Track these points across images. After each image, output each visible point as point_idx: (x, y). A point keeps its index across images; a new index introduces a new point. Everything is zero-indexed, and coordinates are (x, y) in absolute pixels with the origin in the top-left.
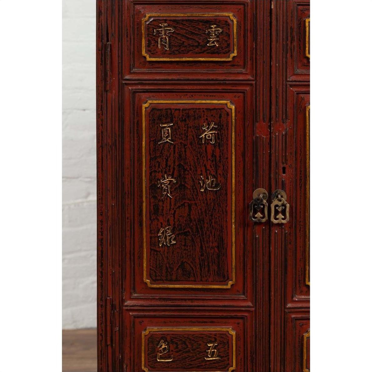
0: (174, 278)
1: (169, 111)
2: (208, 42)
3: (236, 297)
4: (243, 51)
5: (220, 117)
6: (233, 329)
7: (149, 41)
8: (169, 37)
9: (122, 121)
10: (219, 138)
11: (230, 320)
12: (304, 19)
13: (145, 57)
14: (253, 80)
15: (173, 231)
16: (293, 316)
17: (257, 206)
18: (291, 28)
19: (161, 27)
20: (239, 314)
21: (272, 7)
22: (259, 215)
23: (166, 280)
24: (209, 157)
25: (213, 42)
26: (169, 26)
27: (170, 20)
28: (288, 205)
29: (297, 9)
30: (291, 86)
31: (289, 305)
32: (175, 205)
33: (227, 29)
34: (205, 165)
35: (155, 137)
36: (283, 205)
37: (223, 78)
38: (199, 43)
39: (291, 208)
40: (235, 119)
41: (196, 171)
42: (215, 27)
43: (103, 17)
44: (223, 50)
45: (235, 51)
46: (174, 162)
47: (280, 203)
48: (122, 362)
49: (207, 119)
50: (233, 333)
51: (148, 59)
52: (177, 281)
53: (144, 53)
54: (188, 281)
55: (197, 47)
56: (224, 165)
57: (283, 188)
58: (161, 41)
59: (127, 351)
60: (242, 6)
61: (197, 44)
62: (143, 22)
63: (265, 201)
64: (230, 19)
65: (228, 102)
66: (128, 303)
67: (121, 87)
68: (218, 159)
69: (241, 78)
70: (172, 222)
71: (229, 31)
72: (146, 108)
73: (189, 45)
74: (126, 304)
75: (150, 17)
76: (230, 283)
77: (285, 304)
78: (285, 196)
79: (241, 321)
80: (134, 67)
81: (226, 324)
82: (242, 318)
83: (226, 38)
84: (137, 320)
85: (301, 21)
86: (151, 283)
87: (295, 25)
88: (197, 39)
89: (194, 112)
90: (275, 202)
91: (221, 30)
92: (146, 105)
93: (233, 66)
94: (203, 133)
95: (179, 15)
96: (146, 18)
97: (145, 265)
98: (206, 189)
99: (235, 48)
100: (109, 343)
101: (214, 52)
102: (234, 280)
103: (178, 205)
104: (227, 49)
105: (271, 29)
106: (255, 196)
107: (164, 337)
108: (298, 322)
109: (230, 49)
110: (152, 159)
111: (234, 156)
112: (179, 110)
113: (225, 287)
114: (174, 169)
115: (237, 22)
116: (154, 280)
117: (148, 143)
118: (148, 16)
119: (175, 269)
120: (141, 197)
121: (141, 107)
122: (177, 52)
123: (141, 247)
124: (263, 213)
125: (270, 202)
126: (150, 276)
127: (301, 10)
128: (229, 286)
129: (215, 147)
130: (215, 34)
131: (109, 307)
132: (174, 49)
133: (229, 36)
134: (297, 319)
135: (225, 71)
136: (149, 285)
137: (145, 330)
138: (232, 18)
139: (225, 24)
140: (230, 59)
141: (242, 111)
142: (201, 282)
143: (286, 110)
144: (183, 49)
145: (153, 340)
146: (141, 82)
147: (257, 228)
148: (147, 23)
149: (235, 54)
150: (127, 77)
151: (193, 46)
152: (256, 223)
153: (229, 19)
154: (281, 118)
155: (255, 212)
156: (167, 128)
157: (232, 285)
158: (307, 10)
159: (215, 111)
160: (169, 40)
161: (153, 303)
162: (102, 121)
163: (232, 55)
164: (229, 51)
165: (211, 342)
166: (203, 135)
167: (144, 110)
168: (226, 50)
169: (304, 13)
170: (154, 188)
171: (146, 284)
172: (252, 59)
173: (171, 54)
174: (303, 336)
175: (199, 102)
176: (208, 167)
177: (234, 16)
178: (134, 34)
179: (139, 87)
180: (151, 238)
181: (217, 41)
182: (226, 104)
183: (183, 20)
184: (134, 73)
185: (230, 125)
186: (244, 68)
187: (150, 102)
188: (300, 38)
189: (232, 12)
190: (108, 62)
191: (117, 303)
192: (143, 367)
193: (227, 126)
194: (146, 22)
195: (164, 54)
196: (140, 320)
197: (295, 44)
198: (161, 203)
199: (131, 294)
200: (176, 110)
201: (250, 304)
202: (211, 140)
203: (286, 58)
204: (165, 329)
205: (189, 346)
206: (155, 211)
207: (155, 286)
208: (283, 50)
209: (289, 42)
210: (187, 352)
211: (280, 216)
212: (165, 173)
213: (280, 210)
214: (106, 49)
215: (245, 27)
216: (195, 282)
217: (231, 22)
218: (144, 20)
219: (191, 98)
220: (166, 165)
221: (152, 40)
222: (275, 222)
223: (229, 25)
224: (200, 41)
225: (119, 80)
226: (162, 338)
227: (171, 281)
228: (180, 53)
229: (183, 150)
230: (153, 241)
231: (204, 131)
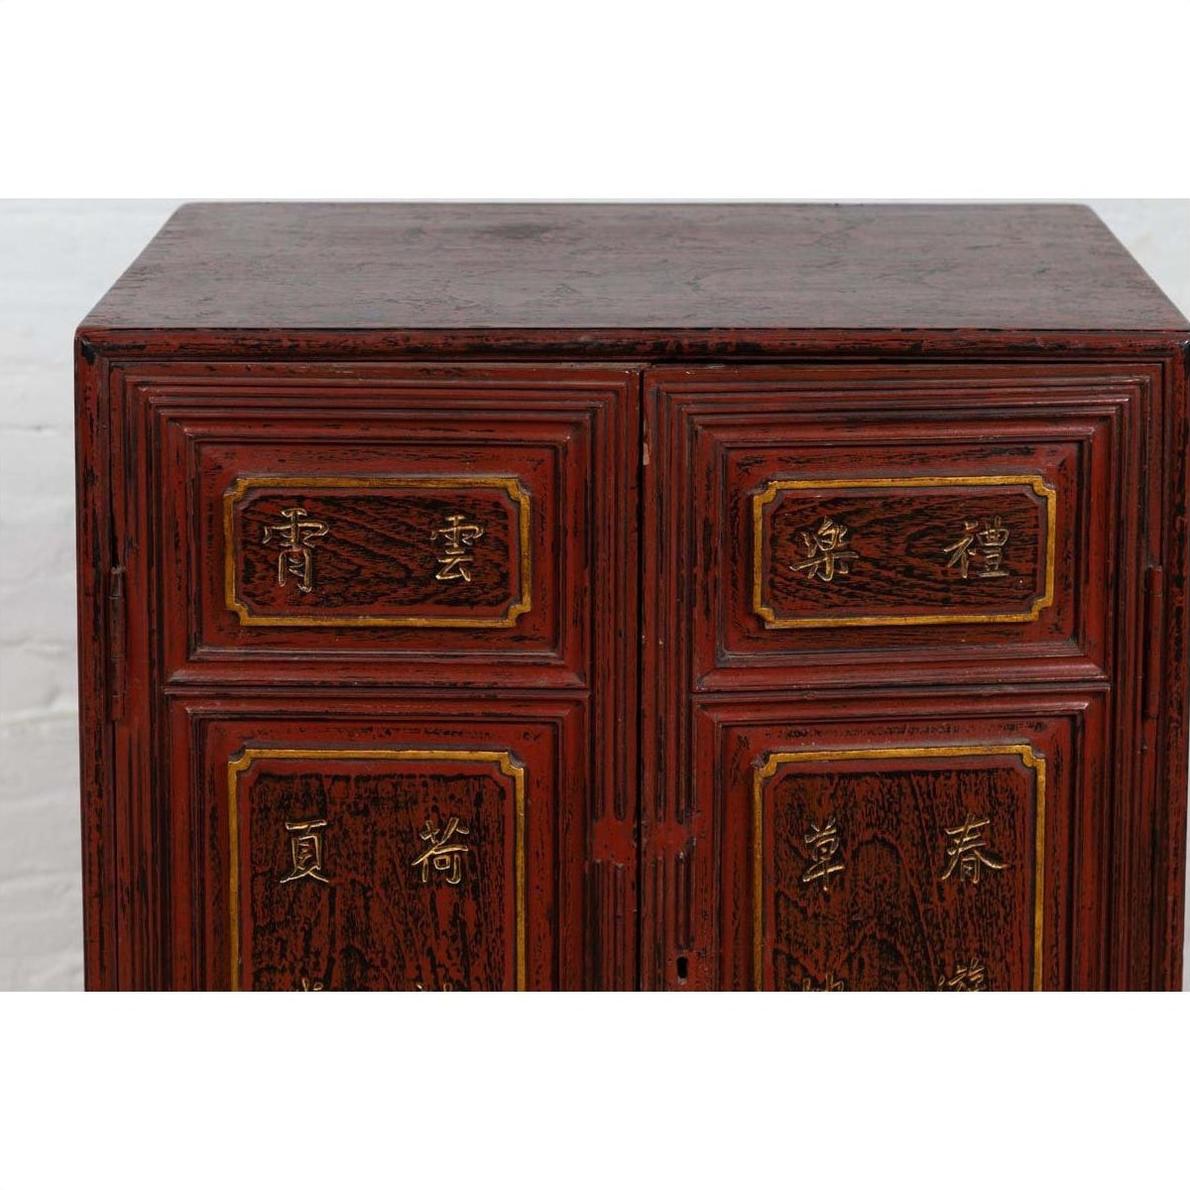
1: (314, 782)
2: (440, 567)
4: (551, 595)
5: (479, 801)
7: (248, 563)
8: (313, 552)
9: (163, 818)
10: (473, 869)
12: (749, 493)
13: (235, 615)
14: (583, 689)
18: (706, 522)
19: (286, 521)
21: (646, 462)
24: (444, 925)
25: (455, 569)
26: (310, 517)
27: (315, 499)
29: (725, 461)
30: (708, 705)
33: (500, 527)
34: (430, 952)
35: (269, 864)
37: (487, 681)
38: (409, 571)
40: (527, 809)
41: (403, 967)
42: (462, 523)
43: (98, 490)
44: (487, 593)
45: (527, 599)
46: (332, 942)
49: (435, 809)
51: (246, 620)
53: (232, 602)
55: (402, 583)
56: (491, 949)
58: (288, 564)
60: (548, 453)
61: (403, 574)
62: (228, 503)
64: (509, 496)
65: (504, 756)
67: (160, 707)
68: (471, 930)
69: (544, 679)
71: (506, 535)
72: (239, 773)
73: (377, 576)
75: (250, 489)
80: (200, 641)
83: (497, 558)
85: (739, 499)
87: (720, 512)
88: (403, 560)
89: (395, 786)
91: (479, 532)
92: (240, 764)
93: (520, 639)
94: (422, 853)
95: (343, 483)
96: (239, 493)
99: (527, 586)
101: (456, 598)
104: (498, 592)
105: (640, 529)
109: (508, 591)
110: (261, 930)
111: (523, 923)
112: (347, 779)
114: (331, 961)
115: (533, 504)
117: (248, 882)
118: (243, 483)
121: (225, 769)
122: (335, 600)
127: (738, 464)
129: (462, 895)
130: (461, 545)
132: (329, 588)
133: (506, 549)
135: (494, 656)
138: (515, 493)
139: (492, 510)
140: (509, 622)
141: (548, 785)
143: (689, 781)
144: (358, 590)
146: (222, 690)
148: (242, 507)
149: (526, 606)
150: (179, 675)
151: (390, 580)
153: (504, 494)
154: (672, 807)
156: (307, 832)
158: (757, 462)
159: (462, 782)
160: (313, 561)
162: (99, 815)
163: (517, 609)
164: (506, 597)
166: (424, 859)
167: (232, 777)
168: (495, 593)
169: (749, 474)
172: (578, 621)
173: (320, 604)
175: (410, 753)
176: (441, 956)
177: (523, 484)
178: (198, 536)
179: (218, 707)
181: (468, 566)
182: (498, 763)
183: (356, 499)
184: (200, 662)
185: (509, 829)
186: (554, 647)
187: (252, 752)
188: (734, 553)
189: (515, 470)
190: (117, 632)
193: (501, 830)
194: (236, 503)
195: (297, 602)
197: (718, 572)
200: (337, 778)
202: (449, 873)
203: (690, 619)
208: (680, 594)
209: (699, 571)
212: (304, 972)
214: (108, 591)
215: (556, 518)
217: (511, 507)
218: (230, 494)
219: (387, 740)
220: (307, 951)
221: (258, 562)
223: (505, 515)
224: (411, 566)
225: (151, 684)
228: (346, 601)
229: (360, 902)
231: (428, 845)
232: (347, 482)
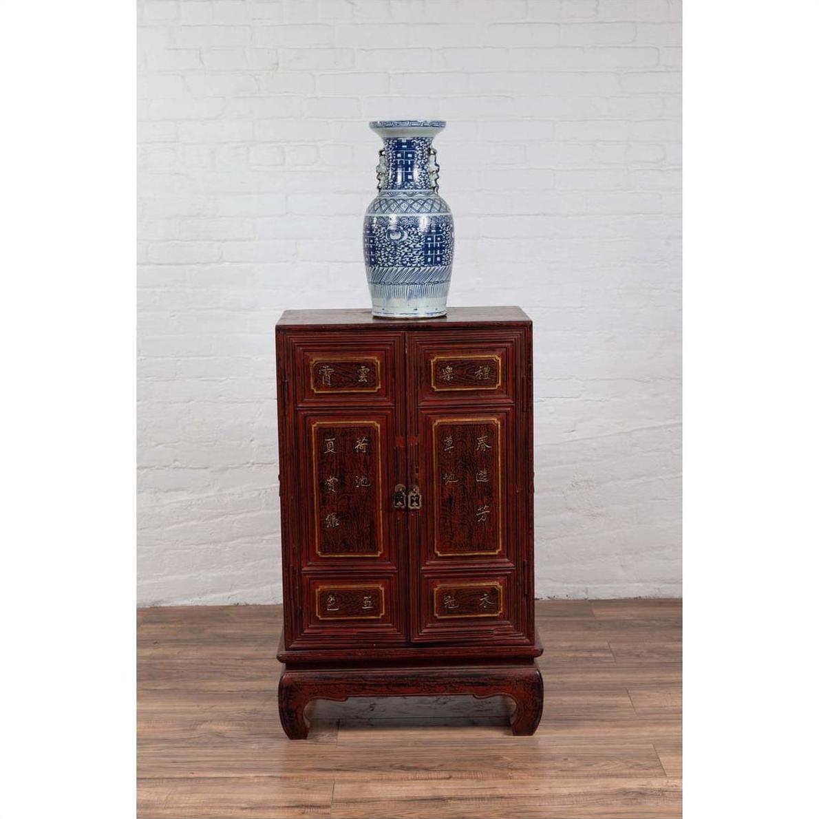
0: (338, 550)
1: (332, 429)
2: (360, 379)
3: (384, 563)
4: (385, 384)
5: (370, 433)
6: (382, 586)
7: (316, 379)
8: (331, 376)
9: (297, 438)
10: (369, 449)
11: (380, 580)
12: (430, 360)
13: (313, 391)
14: (393, 406)
15: (337, 517)
16: (426, 576)
17: (398, 497)
18: (420, 366)
19: (324, 369)
20: (387, 575)
21: (406, 352)
22: (400, 503)
23: (333, 552)
24: (362, 462)
25: (363, 379)
26: (330, 367)
27: (331, 363)
28: (420, 496)
29: (425, 354)
30: (422, 409)
31: (423, 568)
32: (338, 497)
33: (373, 369)
34: (359, 469)
35: (321, 448)
36: (417, 496)
37: (371, 404)
38: (352, 380)
39: (423, 498)
40: (381, 435)
41: (353, 472)
42: (364, 368)
43: (281, 363)
44: (370, 384)
45: (380, 385)
46: (336, 467)
47: (415, 495)
48: (301, 611)
49: (360, 435)
50: (383, 589)
51: (315, 392)
52: (340, 552)
53: (312, 387)
54: (348, 552)
55: (351, 382)
56: (373, 468)
57: (417, 483)
58: (325, 378)
59: (305, 604)
60: (383, 352)
62: (311, 365)
63: (403, 493)
65: (375, 422)
66: (305, 569)
67: (296, 413)
68: (369, 463)
69: (384, 404)
70: (336, 510)
71: (375, 371)
72: (314, 427)
73: (345, 381)
74: (303, 569)
75: (316, 361)
76: (380, 553)
77: (420, 567)
78: (418, 490)
79: (388, 580)
80: (305, 398)
81: (377, 583)
82: (389, 578)
83: (372, 376)
84: (311, 581)
85: (428, 361)
86: (321, 554)
87: (423, 364)
88: (351, 377)
89: (350, 430)
90: (411, 494)
91: (369, 370)
92: (315, 425)
93: (378, 395)
96: (314, 362)
97: (317, 541)
98: (360, 486)
99: (380, 382)
100: (292, 597)
101: (363, 385)
102: (382, 550)
103: (340, 497)
105: (405, 368)
106: (396, 490)
107: (332, 593)
108: (430, 580)
109: (375, 384)
110: (320, 465)
111: (380, 461)
112: (339, 428)
113: (375, 556)
114: (336, 471)
115: (381, 363)
116: (324, 552)
117: (317, 453)
118: (314, 360)
119: (339, 544)
120: (313, 492)
121: (311, 427)
122: (336, 387)
123: (314, 528)
124: (402, 501)
125: (407, 494)
126: (321, 549)
127: (427, 353)
128: (379, 555)
129: (366, 455)
130: (364, 373)
131: (291, 573)
132: (334, 384)
133: (375, 374)
134: (428, 578)
135: (372, 399)
136: (320, 556)
137: (318, 588)
138: (377, 361)
139: (371, 365)
140: (375, 391)
141: (385, 429)
142: (358, 552)
143: (418, 426)
144: (341, 384)
145: (324, 595)
146: (311, 409)
147: (398, 513)
149: (380, 387)
150: (300, 405)
151: (348, 382)
152: (397, 510)
153: (374, 361)
154: (414, 433)
155: (397, 502)
156: (330, 442)
157: (381, 555)
158: (432, 353)
159: (366, 428)
160: (331, 378)
161: (324, 568)
163: (377, 388)
165: (366, 596)
166: (357, 447)
167: (313, 429)
168: (372, 384)
169: (430, 355)
170: (322, 486)
171: (318, 554)
172: (392, 390)
173: (332, 388)
174: (433, 591)
175: (353, 422)
176: (361, 469)
177: (378, 359)
178: (304, 373)
179: (309, 412)
180: (321, 521)
181: (366, 378)
182: (374, 424)
183: (341, 363)
184: (305, 402)
185: (377, 439)
186: (386, 397)
187: (318, 423)
188: (427, 374)
189: (376, 356)
190: (286, 394)
191: (296, 568)
192: (317, 615)
193: (375, 440)
194: (313, 365)
195: (327, 388)
196: (314, 581)
197: (423, 378)
198: (327, 497)
199: (307, 563)
200: (336, 428)
201: (394, 568)
202: (363, 450)
203: (417, 389)
204: (332, 587)
205: (351, 599)
206: (323, 502)
207: (324, 556)
208: (415, 383)
209: (419, 378)
210: (350, 603)
211: (415, 504)
212: (330, 474)
213: (415, 499)
214: (284, 385)
215: (386, 367)
216: (354, 553)
217: (375, 364)
218: (311, 363)
219: (348, 419)
220: (331, 469)
221: (318, 378)
222: (411, 508)
223: (374, 366)
224: (353, 378)
225: (294, 407)
226: (330, 594)
227: (337, 552)
228: (338, 387)
229: (343, 457)
230: (322, 525)
231: (358, 444)
232: (338, 359)
